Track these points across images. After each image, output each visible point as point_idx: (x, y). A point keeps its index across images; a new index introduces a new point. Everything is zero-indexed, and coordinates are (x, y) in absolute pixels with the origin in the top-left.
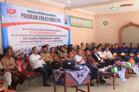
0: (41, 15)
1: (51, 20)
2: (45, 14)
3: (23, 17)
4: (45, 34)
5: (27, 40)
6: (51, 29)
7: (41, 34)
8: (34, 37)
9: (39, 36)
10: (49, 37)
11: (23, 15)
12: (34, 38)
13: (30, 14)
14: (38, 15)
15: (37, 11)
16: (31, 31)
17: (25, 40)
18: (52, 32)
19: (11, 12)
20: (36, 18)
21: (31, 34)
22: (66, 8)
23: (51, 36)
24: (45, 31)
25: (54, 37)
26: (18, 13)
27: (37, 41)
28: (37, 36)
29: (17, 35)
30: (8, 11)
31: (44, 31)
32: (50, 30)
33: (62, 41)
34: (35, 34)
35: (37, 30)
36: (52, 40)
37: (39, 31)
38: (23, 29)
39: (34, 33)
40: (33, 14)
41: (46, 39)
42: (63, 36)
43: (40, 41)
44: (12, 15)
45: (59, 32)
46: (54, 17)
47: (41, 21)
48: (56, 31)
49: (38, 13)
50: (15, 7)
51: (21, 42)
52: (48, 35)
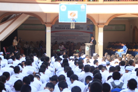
0: (67, 27)
1: (75, 28)
7: (67, 36)
11: (55, 28)
12: (62, 38)
13: (60, 27)
14: (65, 27)
15: (65, 25)
16: (60, 34)
18: (76, 35)
20: (64, 28)
21: (60, 36)
24: (70, 35)
25: (77, 38)
27: (64, 40)
29: (52, 37)
33: (84, 40)
34: (63, 36)
35: (64, 34)
36: (75, 39)
38: (56, 34)
40: (62, 27)
41: (70, 38)
42: (85, 37)
45: (82, 35)
46: (77, 27)
47: (67, 30)
48: (79, 34)
51: (54, 39)
52: (73, 36)
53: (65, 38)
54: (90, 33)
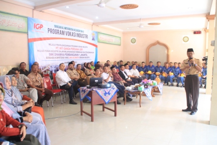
0: (68, 31)
1: (78, 35)
2: (72, 30)
3: (49, 32)
4: (71, 50)
5: (53, 56)
6: (78, 45)
7: (67, 50)
8: (60, 53)
9: (65, 52)
10: (76, 53)
11: (50, 30)
12: (61, 55)
13: (57, 29)
14: (65, 30)
15: (64, 26)
16: (57, 46)
17: (51, 56)
18: (79, 48)
19: (37, 27)
20: (63, 33)
21: (57, 50)
22: (93, 24)
23: (78, 52)
24: (72, 47)
25: (81, 54)
26: (45, 28)
27: (63, 58)
28: (63, 52)
29: (43, 51)
30: (35, 26)
31: (70, 47)
33: (89, 57)
34: (61, 50)
35: (64, 45)
36: (79, 56)
37: (65, 47)
38: (49, 44)
39: (60, 48)
40: (60, 29)
41: (72, 55)
42: (90, 52)
43: (66, 58)
44: (39, 30)
45: (86, 48)
46: (81, 33)
47: (67, 37)
48: (83, 47)
49: (65, 28)
50: (42, 22)
51: (47, 58)
52: (75, 51)
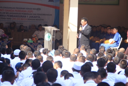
4: (16, 12)
7: (9, 12)
9: (6, 13)
12: (1, 15)
18: (27, 10)
23: (25, 14)
24: (16, 9)
25: (29, 16)
27: (5, 18)
28: (4, 13)
31: (14, 10)
32: (24, 9)
33: (43, 20)
34: (2, 12)
35: (5, 8)
36: (27, 18)
37: (7, 9)
39: (1, 10)
41: (16, 16)
42: (44, 15)
48: (33, 9)
52: (21, 13)
53: (6, 15)
54: (53, 7)
